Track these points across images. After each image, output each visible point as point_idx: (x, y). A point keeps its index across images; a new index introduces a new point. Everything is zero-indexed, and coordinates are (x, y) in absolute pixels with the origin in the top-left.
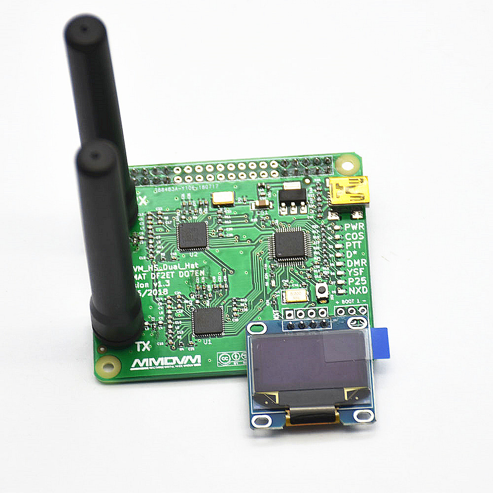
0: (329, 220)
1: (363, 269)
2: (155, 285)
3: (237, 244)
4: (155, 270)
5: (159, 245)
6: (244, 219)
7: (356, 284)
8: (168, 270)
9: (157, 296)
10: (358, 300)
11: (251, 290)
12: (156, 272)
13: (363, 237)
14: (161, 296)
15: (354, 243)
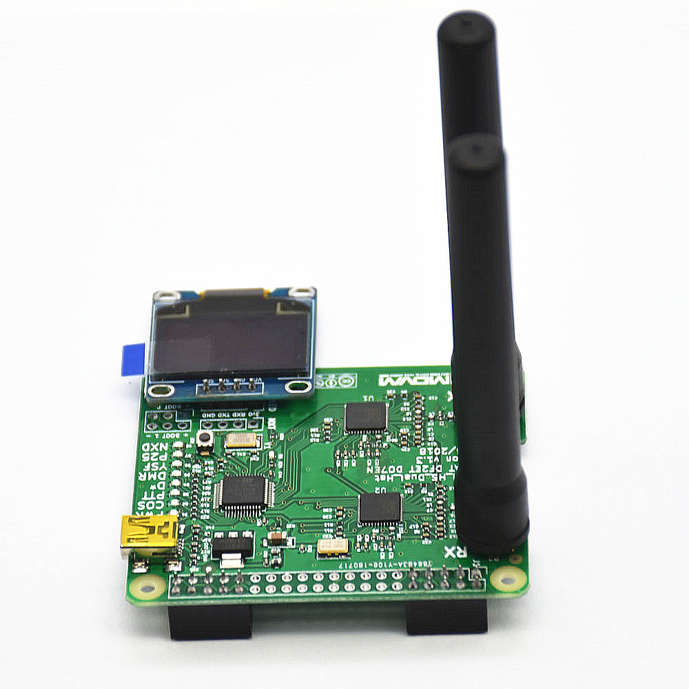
1: (144, 470)
3: (317, 501)
4: (436, 475)
5: (429, 502)
6: (305, 528)
8: (418, 474)
9: (434, 448)
10: (157, 437)
11: (304, 451)
12: (434, 473)
13: (139, 504)
14: (430, 447)
15: (152, 498)
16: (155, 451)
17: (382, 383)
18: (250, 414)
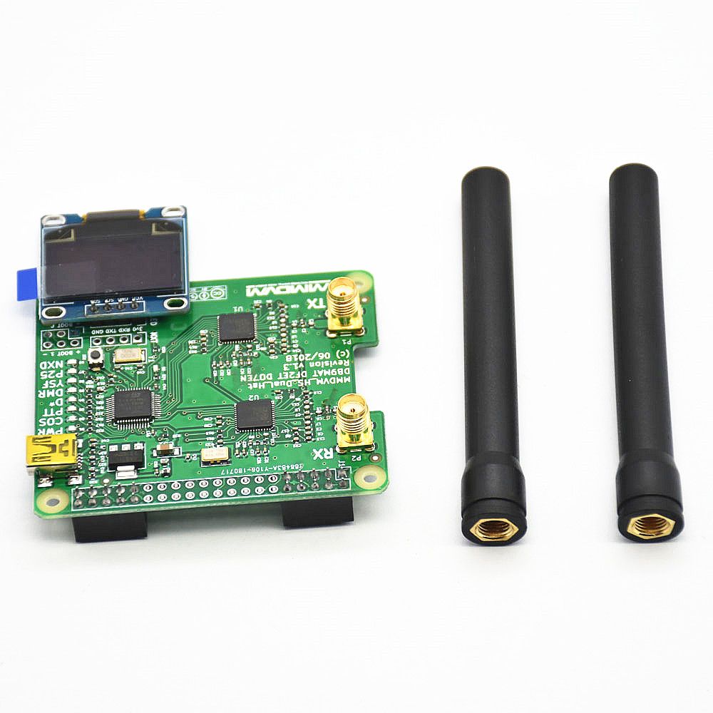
0: (82, 438)
1: (43, 387)
2: (301, 365)
3: (199, 410)
4: (302, 380)
5: (297, 407)
6: (189, 437)
7: (54, 371)
8: (286, 380)
9: (299, 354)
10: (52, 355)
11: (185, 362)
12: (300, 379)
13: (40, 421)
14: (295, 354)
15: (52, 414)
16: (52, 369)
17: (249, 294)
18: (134, 329)
